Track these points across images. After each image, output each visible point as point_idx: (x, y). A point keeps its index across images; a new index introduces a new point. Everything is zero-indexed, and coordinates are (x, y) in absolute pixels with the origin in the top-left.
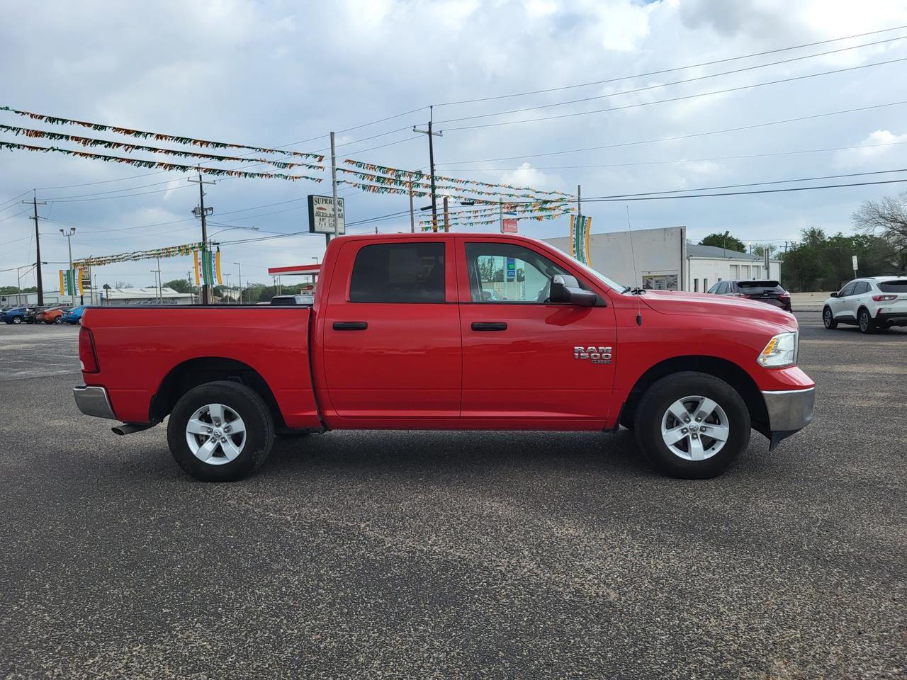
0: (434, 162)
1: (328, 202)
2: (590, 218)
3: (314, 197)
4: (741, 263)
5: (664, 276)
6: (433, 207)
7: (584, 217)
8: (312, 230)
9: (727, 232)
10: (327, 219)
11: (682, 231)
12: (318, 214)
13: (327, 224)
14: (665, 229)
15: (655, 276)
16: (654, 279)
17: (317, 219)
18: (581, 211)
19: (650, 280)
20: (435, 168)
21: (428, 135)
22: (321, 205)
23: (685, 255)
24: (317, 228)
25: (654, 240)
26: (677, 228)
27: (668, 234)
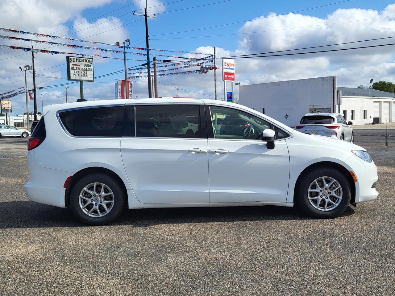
0: (149, 35)
1: (81, 60)
3: (70, 57)
4: (383, 100)
5: (323, 109)
6: (148, 64)
8: (69, 78)
9: (372, 80)
10: (80, 72)
11: (333, 79)
12: (73, 68)
13: (80, 75)
14: (323, 78)
15: (317, 109)
16: (316, 111)
17: (72, 72)
20: (149, 38)
21: (144, 17)
22: (75, 63)
24: (72, 77)
25: (317, 85)
26: (330, 77)
27: (325, 81)
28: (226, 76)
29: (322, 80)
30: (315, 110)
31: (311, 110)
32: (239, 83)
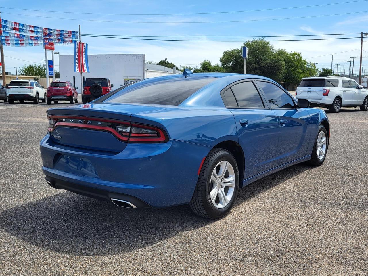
2: (87, 44)
5: (135, 79)
7: (83, 44)
9: (166, 59)
11: (143, 56)
14: (135, 55)
15: (130, 79)
18: (81, 40)
19: (128, 81)
23: (145, 69)
25: (130, 60)
26: (141, 54)
27: (136, 57)
28: (47, 46)
29: (134, 56)
30: (129, 80)
31: (126, 80)
32: (59, 53)
